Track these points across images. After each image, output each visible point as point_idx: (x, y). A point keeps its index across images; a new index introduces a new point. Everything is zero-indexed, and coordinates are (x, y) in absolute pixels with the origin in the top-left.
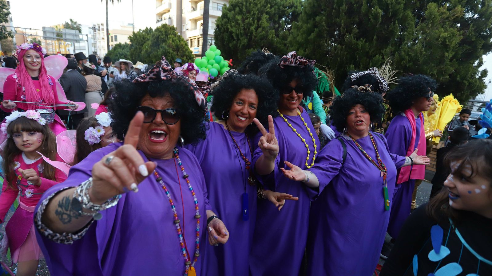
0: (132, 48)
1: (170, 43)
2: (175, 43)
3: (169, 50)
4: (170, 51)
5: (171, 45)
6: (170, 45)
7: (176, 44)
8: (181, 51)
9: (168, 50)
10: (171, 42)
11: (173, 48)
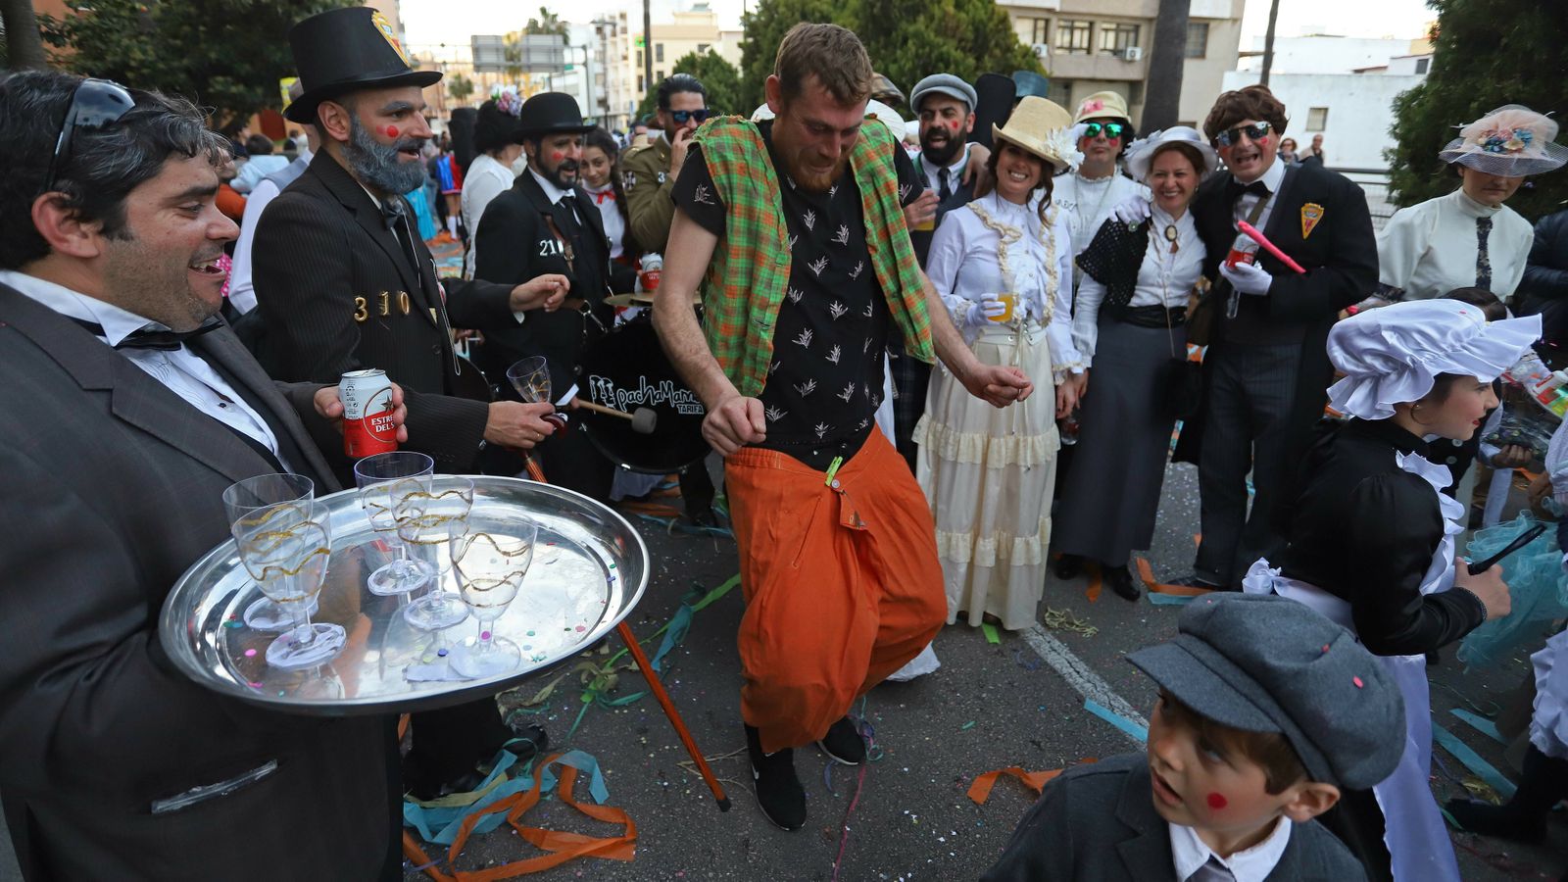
0: (756, 60)
1: (945, 14)
2: (967, 13)
3: (945, 49)
4: (948, 53)
5: (952, 24)
6: (946, 26)
7: (974, 18)
8: (997, 52)
9: (939, 46)
10: (951, 9)
11: (961, 40)
